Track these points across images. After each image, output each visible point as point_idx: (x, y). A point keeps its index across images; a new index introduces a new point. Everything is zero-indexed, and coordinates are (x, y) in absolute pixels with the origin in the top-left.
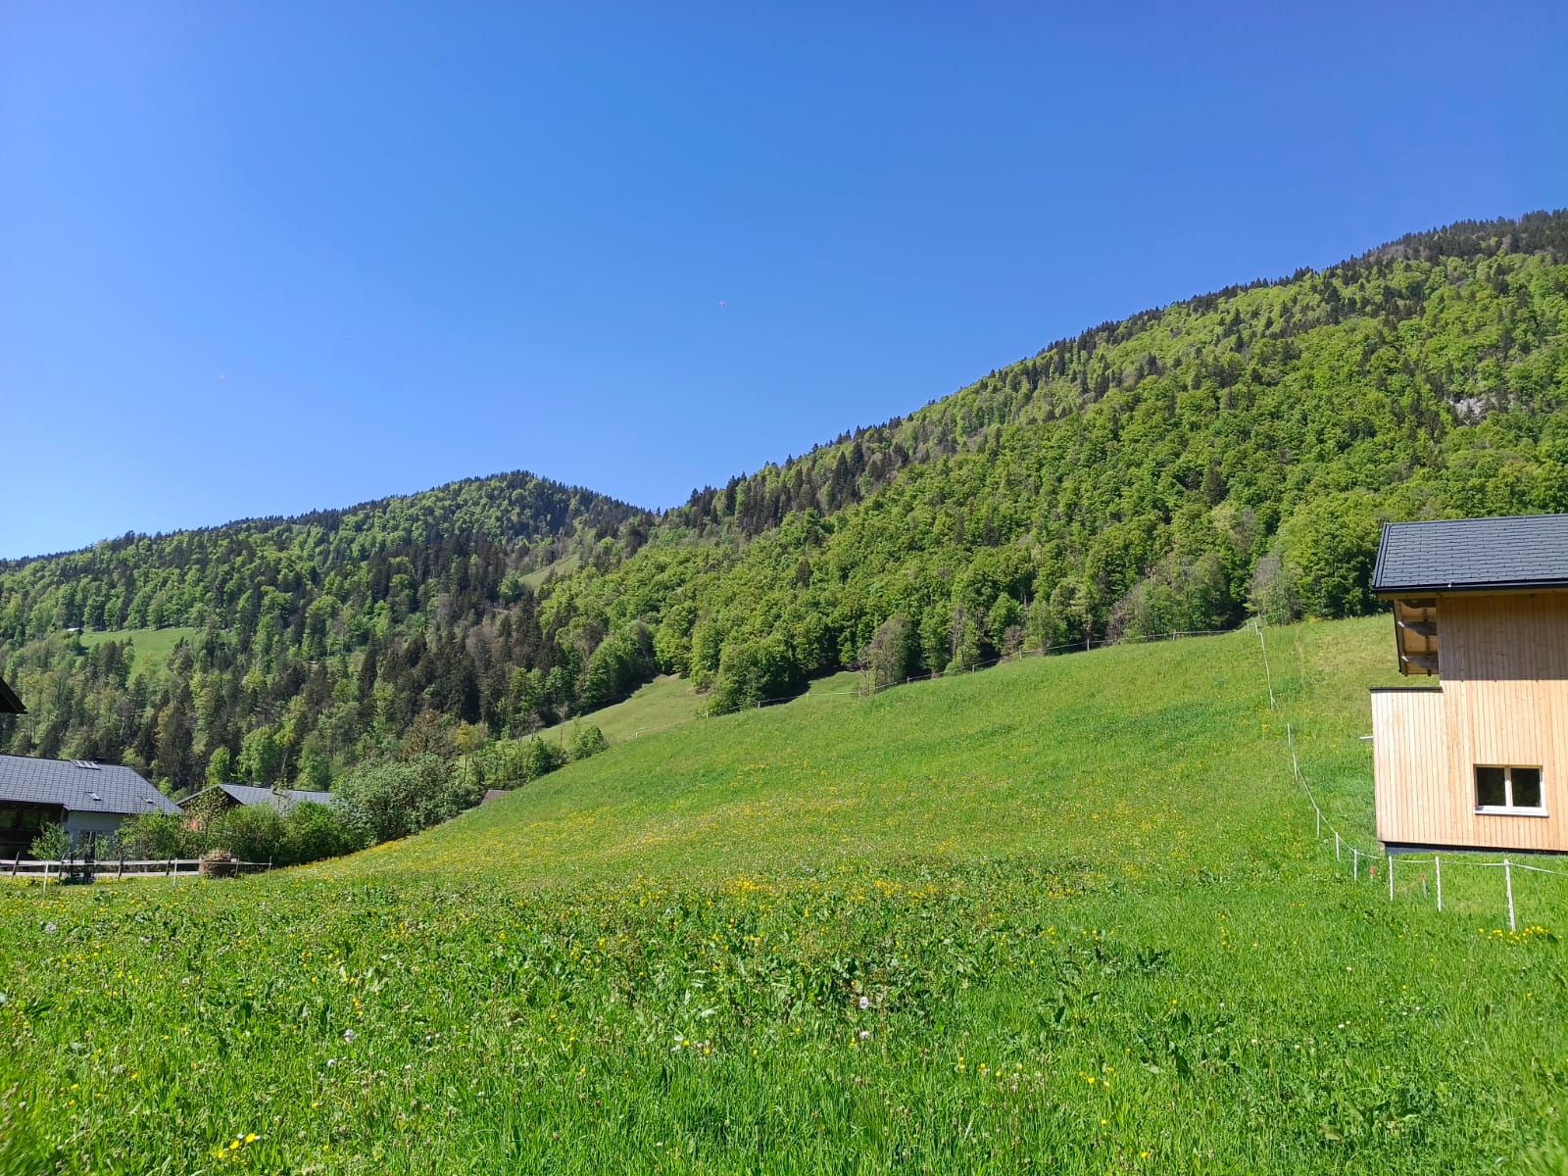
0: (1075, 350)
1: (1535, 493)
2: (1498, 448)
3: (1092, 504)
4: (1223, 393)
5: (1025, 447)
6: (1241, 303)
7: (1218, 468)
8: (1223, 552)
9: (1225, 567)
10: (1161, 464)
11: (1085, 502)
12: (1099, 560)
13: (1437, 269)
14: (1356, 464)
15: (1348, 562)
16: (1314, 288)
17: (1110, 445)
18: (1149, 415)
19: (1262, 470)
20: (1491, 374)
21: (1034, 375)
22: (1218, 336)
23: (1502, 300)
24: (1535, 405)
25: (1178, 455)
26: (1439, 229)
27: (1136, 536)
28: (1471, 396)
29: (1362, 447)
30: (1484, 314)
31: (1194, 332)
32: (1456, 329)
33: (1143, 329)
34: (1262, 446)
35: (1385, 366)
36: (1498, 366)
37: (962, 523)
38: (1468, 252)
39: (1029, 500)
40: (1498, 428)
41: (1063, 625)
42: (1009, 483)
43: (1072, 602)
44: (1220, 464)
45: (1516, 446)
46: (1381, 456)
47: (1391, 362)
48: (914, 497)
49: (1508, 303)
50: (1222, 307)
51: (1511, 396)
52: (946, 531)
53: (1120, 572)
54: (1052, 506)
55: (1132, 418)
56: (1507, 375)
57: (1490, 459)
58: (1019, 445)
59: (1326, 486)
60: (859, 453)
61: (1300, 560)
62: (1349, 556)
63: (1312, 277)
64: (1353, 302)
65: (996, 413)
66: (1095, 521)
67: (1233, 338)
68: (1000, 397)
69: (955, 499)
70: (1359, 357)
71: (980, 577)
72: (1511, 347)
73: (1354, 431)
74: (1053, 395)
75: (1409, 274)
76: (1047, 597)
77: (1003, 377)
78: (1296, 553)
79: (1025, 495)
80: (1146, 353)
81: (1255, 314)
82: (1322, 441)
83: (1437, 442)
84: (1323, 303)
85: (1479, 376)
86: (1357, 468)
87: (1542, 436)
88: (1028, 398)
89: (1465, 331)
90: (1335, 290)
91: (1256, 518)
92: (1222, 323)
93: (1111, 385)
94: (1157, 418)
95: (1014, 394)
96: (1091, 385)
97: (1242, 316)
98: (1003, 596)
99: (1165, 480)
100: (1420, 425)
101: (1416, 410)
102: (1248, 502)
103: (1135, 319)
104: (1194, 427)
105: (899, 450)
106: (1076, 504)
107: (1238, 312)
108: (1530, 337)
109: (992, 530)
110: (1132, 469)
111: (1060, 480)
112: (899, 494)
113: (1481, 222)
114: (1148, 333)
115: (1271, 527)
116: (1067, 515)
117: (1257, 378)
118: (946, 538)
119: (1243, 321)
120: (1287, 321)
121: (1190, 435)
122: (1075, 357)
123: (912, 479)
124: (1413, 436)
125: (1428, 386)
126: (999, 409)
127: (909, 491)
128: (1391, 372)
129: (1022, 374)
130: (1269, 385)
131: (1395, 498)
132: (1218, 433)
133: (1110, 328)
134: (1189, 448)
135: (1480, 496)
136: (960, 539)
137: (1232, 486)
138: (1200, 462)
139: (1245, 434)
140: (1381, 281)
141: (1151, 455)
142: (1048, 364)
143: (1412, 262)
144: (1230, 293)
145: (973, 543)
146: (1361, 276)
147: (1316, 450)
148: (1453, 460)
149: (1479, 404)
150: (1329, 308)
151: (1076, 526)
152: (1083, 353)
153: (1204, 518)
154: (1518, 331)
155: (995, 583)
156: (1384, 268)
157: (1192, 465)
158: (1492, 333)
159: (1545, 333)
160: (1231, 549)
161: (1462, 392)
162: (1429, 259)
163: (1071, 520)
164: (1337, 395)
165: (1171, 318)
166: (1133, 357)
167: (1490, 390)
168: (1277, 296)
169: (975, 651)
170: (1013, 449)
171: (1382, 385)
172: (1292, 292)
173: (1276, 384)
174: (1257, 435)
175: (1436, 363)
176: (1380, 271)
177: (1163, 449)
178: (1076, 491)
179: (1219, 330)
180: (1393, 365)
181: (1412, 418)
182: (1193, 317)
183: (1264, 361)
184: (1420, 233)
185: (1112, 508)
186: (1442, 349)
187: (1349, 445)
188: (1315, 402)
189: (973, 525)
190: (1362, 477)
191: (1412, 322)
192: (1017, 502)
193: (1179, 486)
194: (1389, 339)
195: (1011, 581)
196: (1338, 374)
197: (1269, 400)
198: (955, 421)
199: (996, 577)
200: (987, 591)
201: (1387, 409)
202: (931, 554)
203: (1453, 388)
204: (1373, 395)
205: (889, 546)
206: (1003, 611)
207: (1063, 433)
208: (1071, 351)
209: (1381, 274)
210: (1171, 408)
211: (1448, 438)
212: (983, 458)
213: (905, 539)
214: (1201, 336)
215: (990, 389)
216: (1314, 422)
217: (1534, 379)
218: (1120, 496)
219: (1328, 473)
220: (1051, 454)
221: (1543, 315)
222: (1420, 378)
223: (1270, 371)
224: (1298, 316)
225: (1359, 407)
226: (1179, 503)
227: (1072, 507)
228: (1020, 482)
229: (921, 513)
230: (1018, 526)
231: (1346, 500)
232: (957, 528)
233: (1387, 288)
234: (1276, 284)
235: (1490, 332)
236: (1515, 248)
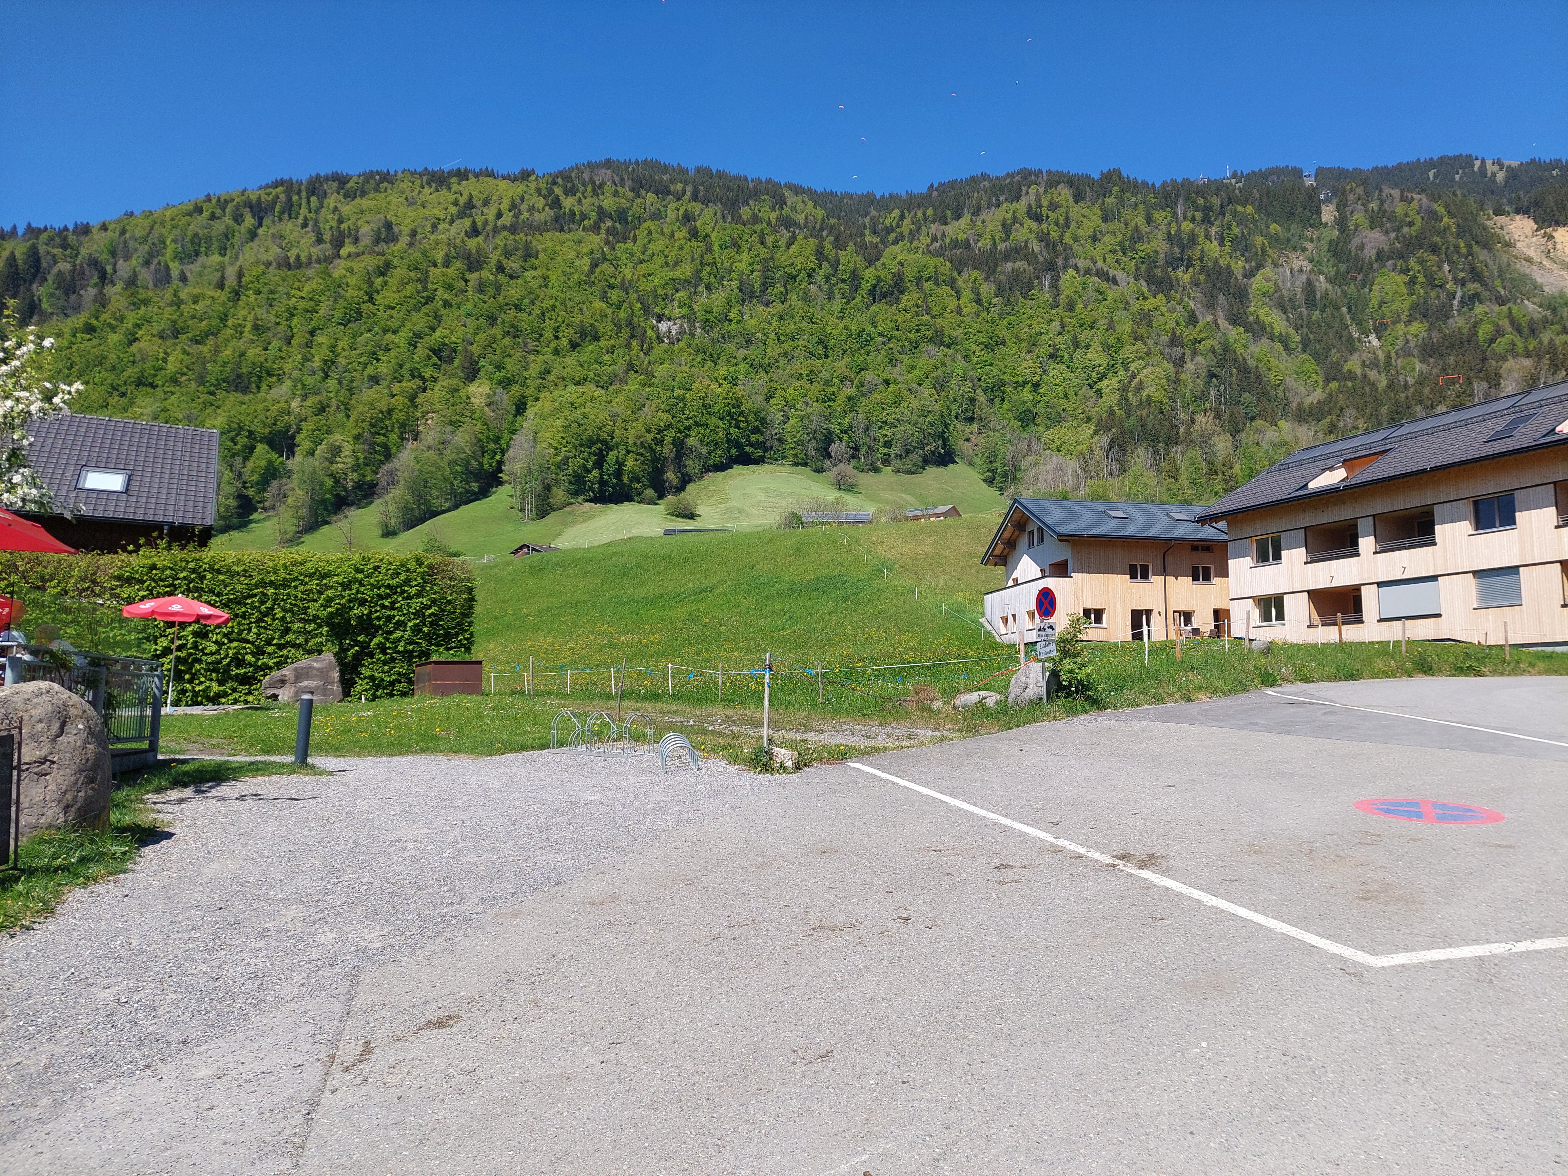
0: (304, 194)
1: (717, 407)
2: (691, 367)
3: (349, 363)
4: (473, 277)
5: (272, 292)
6: (470, 188)
7: (470, 348)
8: (479, 426)
9: (480, 440)
10: (418, 336)
11: (342, 361)
12: (363, 421)
13: (639, 200)
14: (585, 362)
15: (590, 448)
16: (538, 191)
17: (366, 308)
18: (404, 284)
19: (509, 356)
20: (685, 304)
21: (260, 211)
22: (452, 215)
23: (694, 243)
24: (715, 335)
25: (433, 329)
26: (633, 161)
27: (399, 401)
28: (669, 319)
29: (589, 349)
30: (680, 252)
31: (429, 206)
32: (659, 261)
33: (377, 190)
34: (508, 333)
35: (606, 280)
36: (690, 298)
37: (204, 364)
38: (663, 192)
39: (280, 350)
40: (690, 350)
41: (329, 482)
42: (256, 327)
43: (338, 459)
44: (472, 344)
45: (703, 367)
46: (605, 358)
47: (611, 277)
48: (138, 326)
49: (698, 247)
50: (455, 187)
51: (697, 325)
52: (185, 370)
53: (384, 435)
54: (306, 359)
55: (386, 283)
56: (696, 308)
57: (685, 375)
58: (265, 290)
59: (564, 379)
60: (34, 256)
61: (551, 441)
62: (591, 442)
63: (536, 180)
64: (573, 214)
65: (215, 244)
66: (352, 382)
67: (467, 222)
68: (219, 227)
69: (190, 335)
70: (586, 268)
71: (235, 426)
72: (700, 285)
73: (583, 334)
74: (282, 237)
75: (617, 199)
76: (312, 453)
77: (223, 204)
78: (548, 435)
79: (275, 344)
80: (382, 216)
81: (486, 203)
82: (557, 338)
83: (646, 354)
84: (547, 208)
85: (676, 304)
86: (586, 366)
87: (719, 361)
88: (253, 235)
89: (667, 264)
90: (557, 199)
91: (506, 399)
92: (456, 203)
93: (347, 240)
94: (409, 289)
95: (237, 227)
96: (327, 237)
97: (474, 201)
98: (261, 448)
99: (421, 351)
100: (633, 336)
101: (631, 324)
102: (500, 383)
103: (369, 176)
104: (447, 304)
105: (94, 263)
106: (333, 363)
107: (471, 198)
108: (712, 280)
109: (239, 376)
110: (389, 335)
111: (312, 333)
112: (116, 319)
113: (664, 163)
114: (383, 195)
115: (520, 408)
116: (323, 370)
117: (501, 269)
118: (184, 378)
119: (474, 207)
120: (516, 216)
121: (443, 312)
122: (304, 202)
123: (134, 304)
124: (628, 346)
125: (639, 305)
126: (219, 240)
127: (132, 318)
128: (611, 287)
129: (245, 206)
130: (511, 277)
131: (621, 398)
132: (469, 315)
133: (341, 180)
134: (443, 324)
135: (681, 404)
136: (201, 380)
137: (483, 366)
138: (454, 339)
139: (492, 320)
140: (594, 199)
141: (408, 325)
142: (274, 202)
143: (620, 189)
144: (462, 175)
145: (217, 386)
146: (578, 190)
147: (553, 344)
148: (661, 371)
149: (675, 327)
150: (552, 213)
151: (332, 384)
152: (313, 199)
153: (462, 393)
154: (705, 272)
155: (251, 433)
156: (598, 189)
157: (446, 341)
158: (686, 270)
159: (723, 278)
160: (486, 424)
161: (663, 315)
162: (633, 190)
163: (327, 376)
164: (570, 299)
165: (404, 185)
166: (369, 217)
167: (683, 317)
168: (507, 191)
169: (233, 503)
170: (258, 293)
171: (604, 297)
172: (519, 190)
173: (517, 277)
174: (503, 322)
175: (646, 285)
176: (594, 190)
177: (419, 320)
178: (333, 348)
179: (453, 210)
180: (612, 281)
181: (628, 330)
182: (427, 190)
183: (508, 254)
184: (618, 160)
185: (369, 370)
186: (650, 275)
187: (578, 345)
188: (552, 302)
189: (218, 368)
190: (591, 375)
191: (627, 246)
192: (266, 349)
193: (435, 359)
194: (609, 257)
195: (270, 433)
196: (569, 279)
197: (513, 292)
198: (164, 243)
199: (253, 428)
200: (242, 441)
201: (609, 319)
202: (165, 393)
203: (657, 310)
204: (598, 304)
205: (111, 378)
206: (263, 463)
207: (315, 286)
208: (299, 193)
209: (595, 193)
210: (424, 281)
211: (655, 351)
212: (222, 296)
213: (131, 372)
214: (436, 211)
215: (206, 214)
216: (551, 319)
217: (715, 314)
218: (378, 360)
219: (564, 368)
220: (302, 305)
221: (722, 263)
222: (633, 296)
223: (513, 264)
224: (526, 215)
225: (586, 312)
226: (435, 375)
227: (329, 365)
228: (269, 329)
229: (147, 344)
230: (269, 374)
231: (583, 393)
232: (197, 368)
233: (600, 207)
234: (504, 178)
235: (685, 268)
236: (695, 197)
